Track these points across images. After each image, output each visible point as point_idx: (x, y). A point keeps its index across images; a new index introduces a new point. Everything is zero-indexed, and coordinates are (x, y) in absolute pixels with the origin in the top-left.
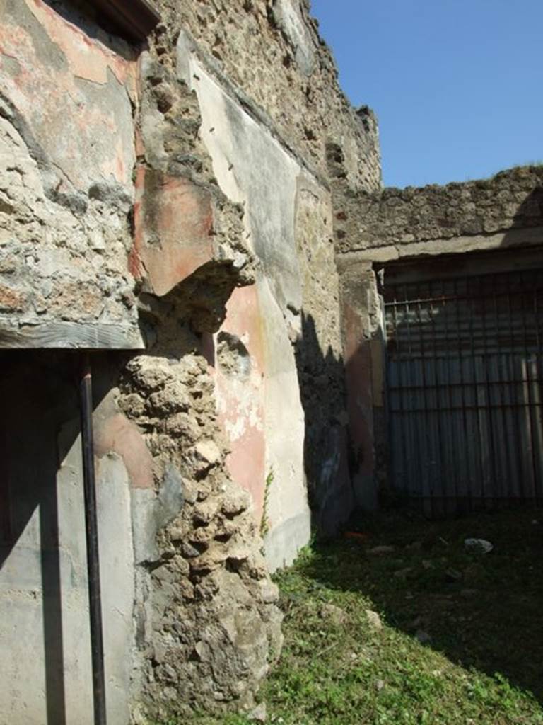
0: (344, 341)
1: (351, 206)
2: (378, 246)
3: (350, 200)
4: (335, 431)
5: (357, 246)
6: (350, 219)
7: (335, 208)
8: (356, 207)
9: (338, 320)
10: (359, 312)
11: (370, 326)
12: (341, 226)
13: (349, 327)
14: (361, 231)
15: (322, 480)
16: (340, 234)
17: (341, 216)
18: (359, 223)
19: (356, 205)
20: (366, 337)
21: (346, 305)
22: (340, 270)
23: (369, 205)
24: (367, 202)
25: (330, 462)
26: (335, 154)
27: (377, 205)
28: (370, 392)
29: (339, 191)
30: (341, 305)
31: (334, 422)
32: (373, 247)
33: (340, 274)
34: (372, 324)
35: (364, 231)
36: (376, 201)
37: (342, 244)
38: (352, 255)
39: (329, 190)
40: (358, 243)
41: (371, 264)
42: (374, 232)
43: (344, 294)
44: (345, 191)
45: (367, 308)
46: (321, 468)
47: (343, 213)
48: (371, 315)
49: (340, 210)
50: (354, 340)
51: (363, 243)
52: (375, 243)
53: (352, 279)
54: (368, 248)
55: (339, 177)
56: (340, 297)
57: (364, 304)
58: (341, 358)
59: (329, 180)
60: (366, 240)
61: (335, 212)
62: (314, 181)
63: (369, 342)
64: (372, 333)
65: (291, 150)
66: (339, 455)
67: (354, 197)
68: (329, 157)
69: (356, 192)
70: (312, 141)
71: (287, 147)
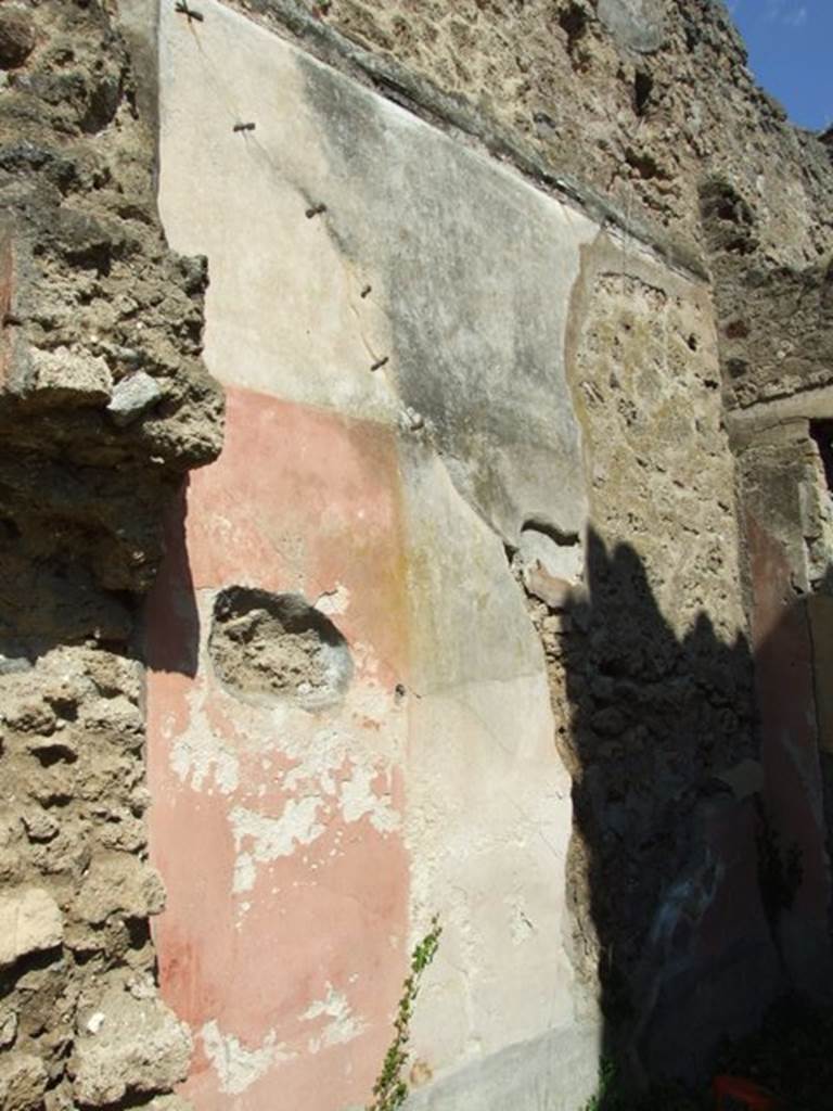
0: (749, 600)
1: (757, 304)
2: (821, 385)
3: (755, 293)
4: (708, 810)
5: (773, 390)
6: (755, 334)
7: (723, 315)
8: (768, 305)
9: (731, 553)
10: (781, 535)
11: (809, 565)
12: (736, 350)
13: (758, 568)
14: (781, 354)
15: (655, 934)
16: (735, 368)
17: (736, 331)
18: (775, 340)
19: (767, 300)
20: (800, 591)
21: (751, 521)
22: (737, 444)
23: (797, 296)
24: (792, 291)
25: (682, 889)
26: (718, 204)
27: (816, 294)
28: (811, 719)
29: (730, 278)
30: (739, 521)
31: (710, 789)
32: (811, 387)
33: (739, 454)
34: (814, 561)
35: (789, 355)
36: (815, 286)
37: (741, 388)
38: (762, 410)
39: (706, 279)
40: (776, 382)
41: (807, 426)
42: (811, 353)
43: (746, 496)
44: (743, 275)
45: (799, 524)
46: (656, 904)
47: (740, 322)
48: (810, 540)
49: (734, 317)
50: (772, 598)
51: (787, 380)
52: (814, 377)
53: (765, 462)
54: (798, 391)
55: (729, 249)
56: (738, 504)
57: (793, 516)
58: (741, 637)
59: (706, 259)
60: (793, 373)
61: (724, 323)
63: (805, 601)
64: (813, 582)
65: (562, 189)
66: (720, 870)
67: (762, 284)
68: (706, 212)
69: (765, 274)
70: (654, 179)
71: (549, 181)
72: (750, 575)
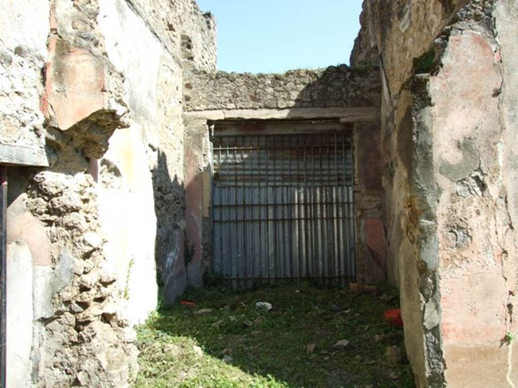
0: (185, 171)
1: (195, 80)
2: (211, 109)
3: (195, 76)
4: (177, 233)
5: (197, 108)
6: (194, 89)
7: (185, 80)
8: (199, 81)
9: (182, 157)
10: (196, 153)
11: (204, 163)
12: (188, 92)
13: (189, 162)
14: (201, 97)
15: (167, 266)
16: (187, 99)
17: (188, 86)
18: (200, 93)
19: (198, 79)
20: (200, 170)
21: (188, 147)
22: (185, 123)
23: (207, 81)
24: (206, 79)
25: (172, 254)
26: (186, 43)
27: (212, 81)
28: (201, 208)
29: (188, 69)
30: (184, 147)
31: (176, 227)
32: (208, 109)
33: (186, 126)
34: (205, 161)
35: (203, 98)
36: (212, 79)
37: (188, 105)
38: (194, 113)
39: (181, 67)
40: (199, 106)
41: (206, 121)
42: (209, 99)
43: (187, 140)
44: (192, 69)
45: (202, 150)
46: (166, 259)
47: (189, 84)
48: (204, 155)
49: (188, 82)
50: (193, 172)
51: (202, 106)
52: (210, 107)
53: (193, 130)
54: (205, 110)
55: (188, 59)
56: (184, 142)
57: (200, 148)
58: (183, 184)
59: (182, 60)
60: (204, 104)
61: (185, 83)
62: (172, 60)
63: (202, 173)
64: (204, 168)
65: (158, 37)
66: (178, 250)
67: (198, 74)
68: (183, 44)
69: (199, 71)
70: (172, 32)
71: (155, 34)
72: (186, 164)
